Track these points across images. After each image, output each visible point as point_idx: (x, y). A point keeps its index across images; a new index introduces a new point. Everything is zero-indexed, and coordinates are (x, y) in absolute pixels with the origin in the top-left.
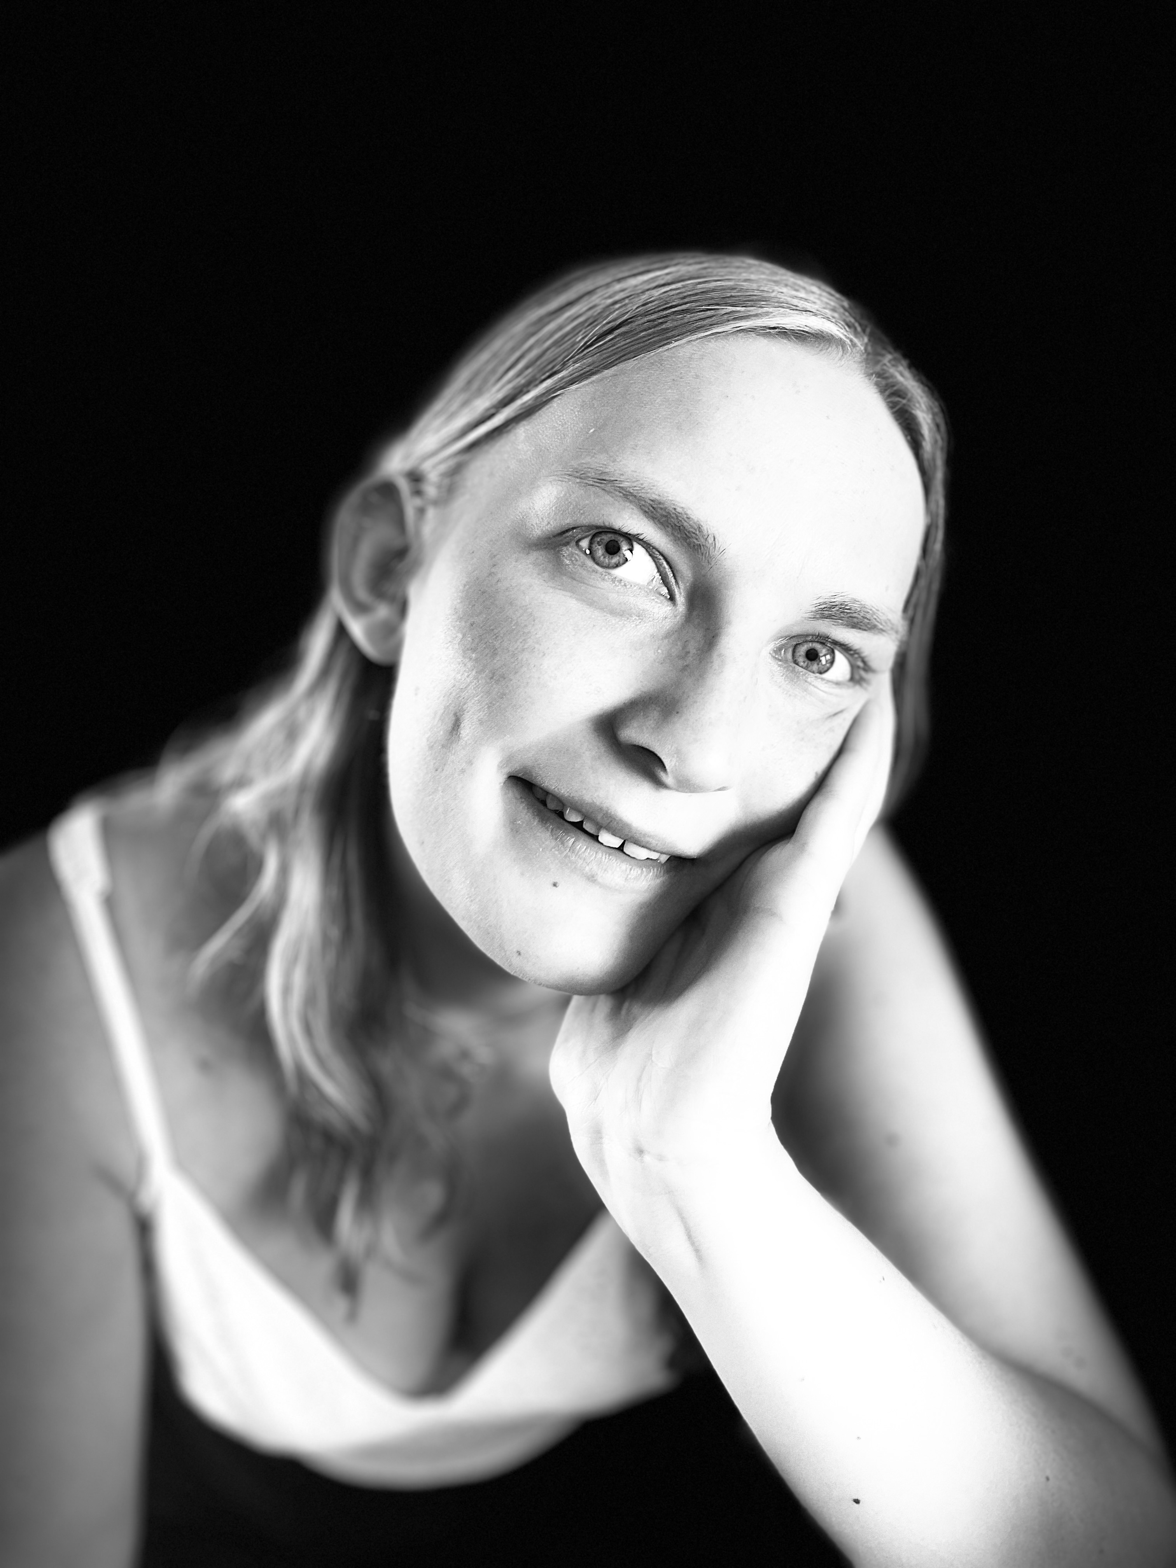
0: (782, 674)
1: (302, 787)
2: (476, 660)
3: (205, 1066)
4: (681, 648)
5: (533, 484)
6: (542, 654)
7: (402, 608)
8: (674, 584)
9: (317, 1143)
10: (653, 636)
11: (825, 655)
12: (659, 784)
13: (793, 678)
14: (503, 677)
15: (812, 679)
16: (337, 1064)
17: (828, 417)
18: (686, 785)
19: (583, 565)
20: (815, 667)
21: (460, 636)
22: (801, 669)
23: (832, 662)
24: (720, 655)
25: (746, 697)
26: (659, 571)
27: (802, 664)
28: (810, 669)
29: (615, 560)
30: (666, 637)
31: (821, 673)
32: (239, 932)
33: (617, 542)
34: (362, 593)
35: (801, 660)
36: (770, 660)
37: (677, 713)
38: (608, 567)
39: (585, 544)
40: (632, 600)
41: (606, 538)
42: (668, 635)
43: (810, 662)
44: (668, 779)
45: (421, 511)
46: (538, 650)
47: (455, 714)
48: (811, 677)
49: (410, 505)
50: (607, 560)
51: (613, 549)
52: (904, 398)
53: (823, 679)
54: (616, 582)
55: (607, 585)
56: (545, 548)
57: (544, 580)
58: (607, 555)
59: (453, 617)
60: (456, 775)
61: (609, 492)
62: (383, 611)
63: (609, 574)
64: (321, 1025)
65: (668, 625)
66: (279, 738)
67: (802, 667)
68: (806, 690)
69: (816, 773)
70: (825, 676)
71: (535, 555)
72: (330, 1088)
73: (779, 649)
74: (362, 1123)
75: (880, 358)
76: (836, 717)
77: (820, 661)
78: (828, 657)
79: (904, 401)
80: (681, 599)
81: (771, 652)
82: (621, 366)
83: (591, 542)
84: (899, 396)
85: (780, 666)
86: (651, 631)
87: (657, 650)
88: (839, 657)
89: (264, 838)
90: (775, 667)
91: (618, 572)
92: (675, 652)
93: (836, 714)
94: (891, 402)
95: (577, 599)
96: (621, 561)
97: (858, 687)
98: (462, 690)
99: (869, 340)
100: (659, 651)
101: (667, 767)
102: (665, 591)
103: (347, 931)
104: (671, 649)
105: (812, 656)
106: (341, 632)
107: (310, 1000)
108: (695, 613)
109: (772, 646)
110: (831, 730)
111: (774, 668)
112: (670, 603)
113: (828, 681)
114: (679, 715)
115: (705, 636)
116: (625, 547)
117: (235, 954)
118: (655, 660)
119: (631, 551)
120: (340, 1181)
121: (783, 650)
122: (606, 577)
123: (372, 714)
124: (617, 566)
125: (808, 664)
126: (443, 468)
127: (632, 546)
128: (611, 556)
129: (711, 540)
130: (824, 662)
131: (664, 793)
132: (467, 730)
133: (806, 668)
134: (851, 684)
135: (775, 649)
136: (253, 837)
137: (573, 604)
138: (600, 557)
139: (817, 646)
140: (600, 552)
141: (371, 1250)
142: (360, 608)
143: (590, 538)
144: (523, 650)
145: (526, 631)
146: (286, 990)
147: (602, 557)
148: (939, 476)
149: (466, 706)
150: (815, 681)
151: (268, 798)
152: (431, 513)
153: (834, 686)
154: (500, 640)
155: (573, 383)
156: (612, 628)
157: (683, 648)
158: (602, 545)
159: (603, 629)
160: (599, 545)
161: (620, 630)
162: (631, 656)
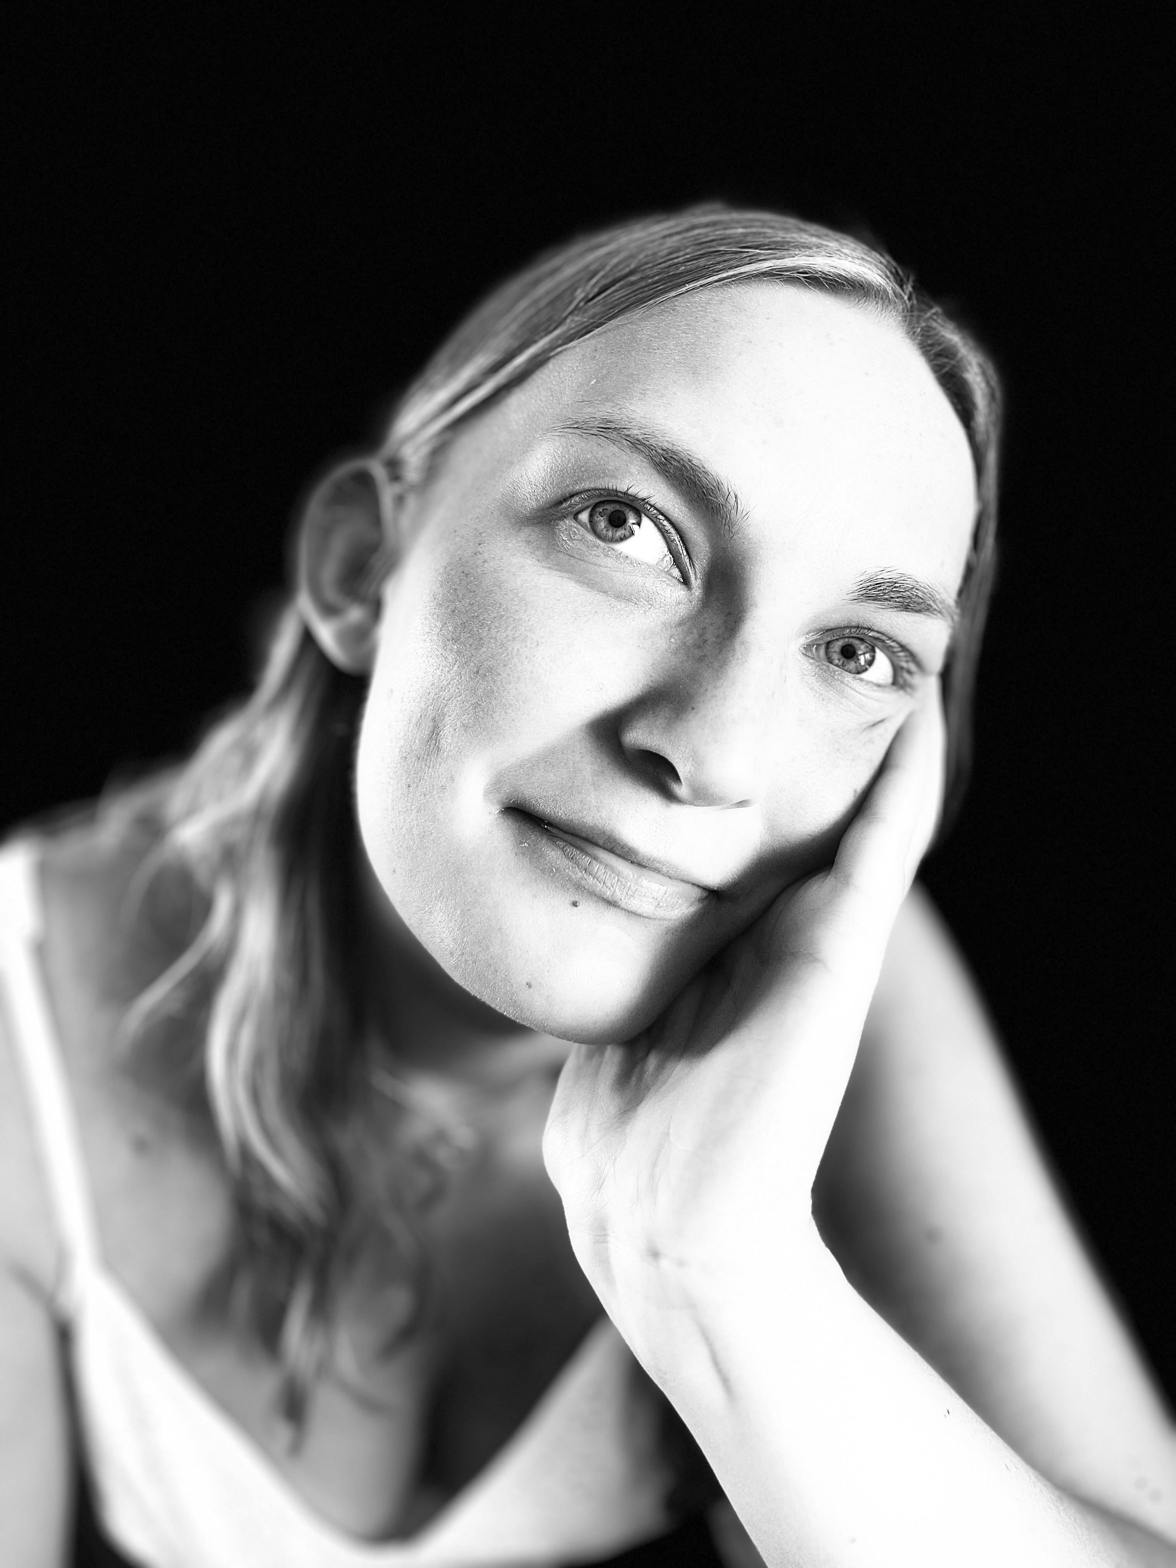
0: (814, 674)
1: (257, 813)
2: (459, 652)
3: (141, 1146)
4: (697, 636)
5: (526, 449)
6: (536, 644)
7: (376, 608)
8: (688, 564)
9: (263, 1236)
10: (664, 624)
11: (864, 654)
12: (669, 796)
13: (827, 680)
14: (490, 670)
15: (849, 679)
16: (290, 1142)
17: (867, 374)
18: (703, 797)
19: (583, 540)
20: (852, 665)
21: (439, 624)
22: (836, 668)
23: (870, 663)
24: (743, 643)
25: (774, 693)
26: (671, 551)
27: (837, 661)
28: (846, 668)
29: (620, 533)
30: (681, 625)
31: (859, 673)
32: (182, 983)
33: (623, 512)
34: (331, 594)
35: (836, 657)
36: (800, 657)
37: (693, 709)
38: (613, 540)
39: (584, 517)
40: (640, 580)
41: (610, 508)
42: (681, 623)
43: (845, 659)
44: (682, 790)
45: (400, 500)
46: (532, 639)
47: (434, 720)
48: (848, 678)
49: (387, 494)
50: (610, 534)
51: (617, 521)
52: (952, 359)
53: (861, 680)
54: (621, 559)
55: (609, 562)
56: (538, 523)
57: (539, 561)
58: (611, 529)
59: (432, 604)
60: (435, 792)
61: (614, 442)
62: (355, 614)
63: (613, 549)
64: (270, 1092)
65: (683, 611)
66: (235, 761)
67: (837, 665)
68: (841, 693)
69: (855, 791)
70: (864, 676)
71: (526, 532)
72: (279, 1171)
73: (808, 647)
74: (316, 1214)
75: (922, 314)
76: (874, 728)
77: (858, 660)
78: (868, 656)
79: (953, 362)
80: (696, 582)
81: (801, 649)
83: (591, 516)
84: (947, 357)
85: (811, 664)
86: (663, 618)
87: (670, 639)
88: (881, 657)
89: (215, 875)
90: (806, 665)
91: (621, 547)
92: (690, 641)
93: (874, 725)
94: (938, 365)
95: (577, 581)
96: (627, 534)
97: (901, 692)
98: (442, 689)
99: (913, 287)
100: (672, 640)
101: (680, 774)
102: (676, 572)
103: (304, 979)
104: (685, 638)
105: (849, 653)
106: (308, 639)
107: (258, 1061)
108: (713, 599)
109: (803, 641)
110: (871, 741)
111: (804, 667)
112: (683, 587)
113: (868, 682)
114: (695, 711)
115: (726, 622)
116: (631, 520)
117: (175, 1006)
118: (666, 651)
119: (639, 524)
120: (291, 1284)
121: (815, 646)
122: (610, 553)
123: (340, 729)
124: (622, 539)
125: (843, 663)
126: (425, 450)
127: (641, 520)
128: (615, 530)
129: (732, 500)
130: (862, 662)
131: (675, 808)
132: (448, 737)
133: (842, 666)
134: (894, 688)
135: (805, 646)
136: (202, 875)
137: (570, 587)
138: (603, 530)
139: (856, 642)
140: (602, 524)
141: (324, 1368)
142: (329, 610)
143: (589, 510)
144: (514, 639)
145: (517, 617)
146: (232, 1051)
147: (605, 530)
149: (446, 709)
150: (852, 682)
151: (221, 828)
152: (412, 503)
153: (875, 688)
154: (487, 628)
155: (572, 340)
156: (617, 615)
157: (701, 636)
158: (605, 517)
159: (607, 615)
160: (602, 517)
161: (627, 617)
162: (639, 646)
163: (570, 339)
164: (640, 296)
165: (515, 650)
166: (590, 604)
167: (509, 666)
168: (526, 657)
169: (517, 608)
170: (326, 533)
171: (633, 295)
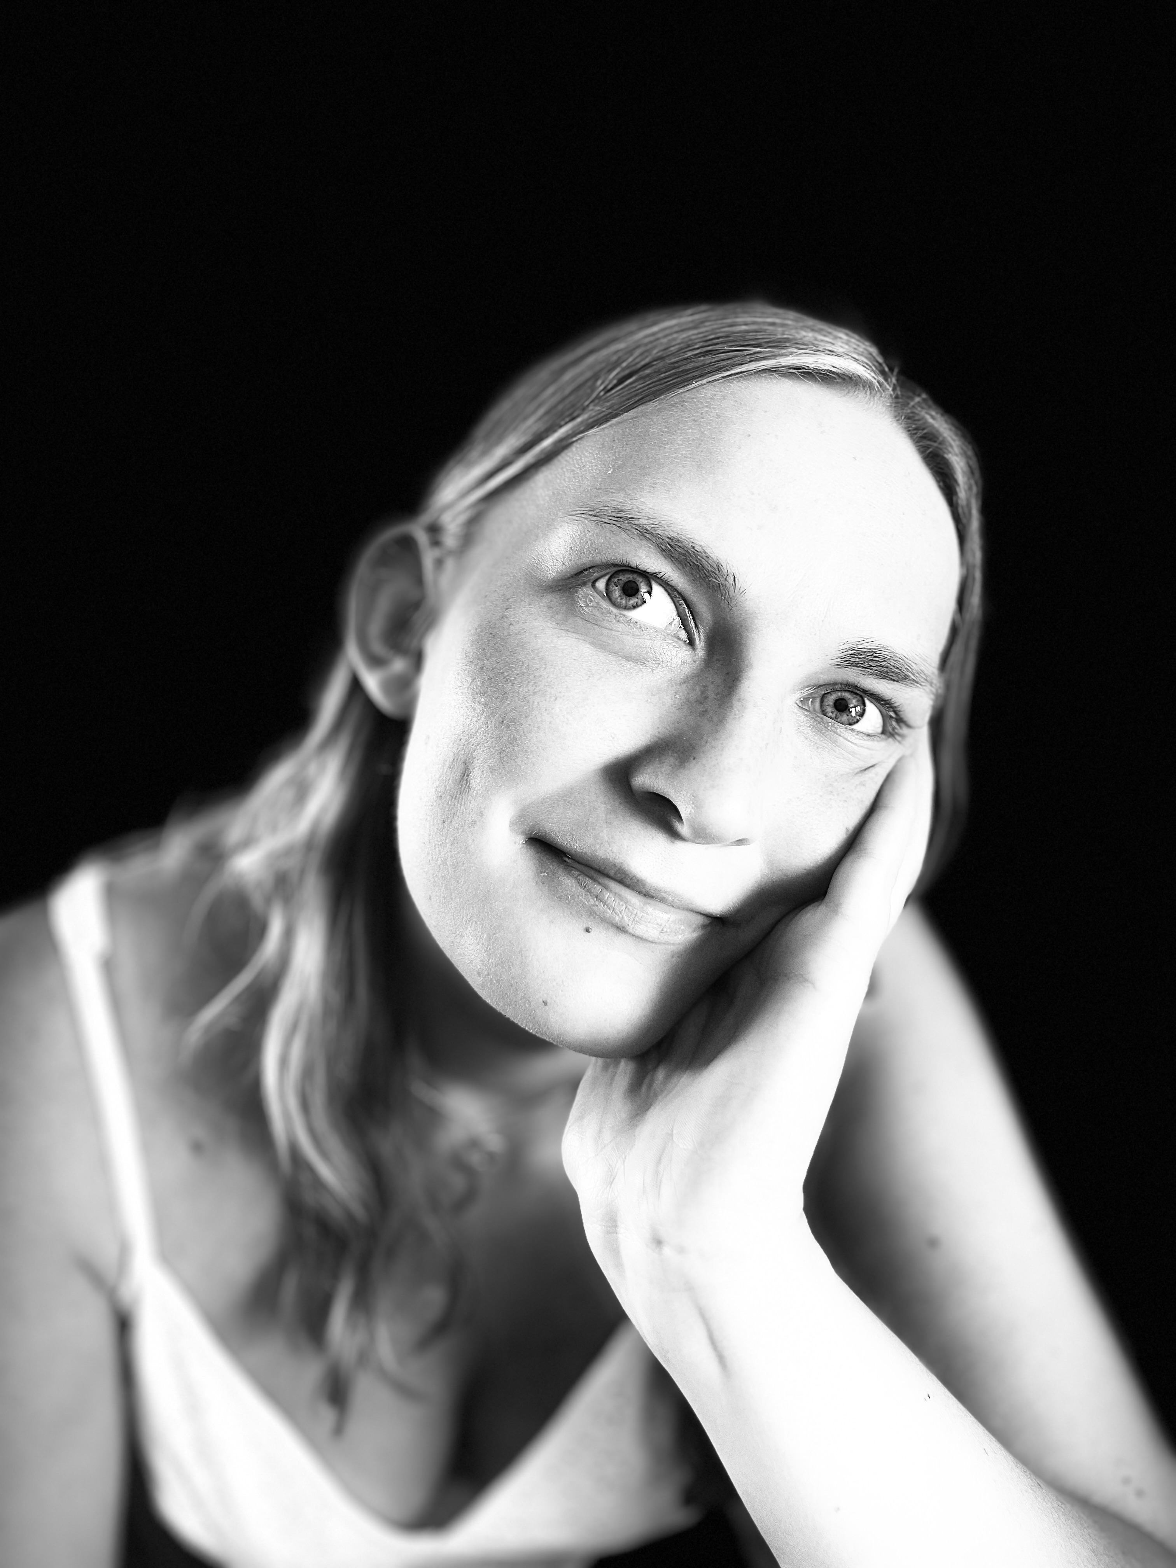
0: (809, 725)
1: (309, 844)
2: (486, 705)
4: (700, 693)
5: (548, 525)
6: (554, 698)
7: (418, 660)
8: (694, 627)
9: (310, 1232)
10: (670, 680)
11: (855, 707)
12: (674, 835)
13: (820, 730)
14: (513, 721)
15: (842, 730)
16: (334, 1143)
17: (855, 459)
18: (702, 836)
19: (598, 607)
20: (845, 718)
21: (469, 679)
22: (830, 720)
23: (862, 715)
24: (739, 700)
25: (767, 744)
26: (679, 615)
27: (831, 714)
28: (839, 720)
29: (633, 601)
30: (685, 682)
31: (850, 724)
32: (237, 999)
33: (636, 583)
34: (378, 647)
35: (829, 710)
36: (796, 710)
37: (694, 759)
38: (627, 608)
39: (601, 585)
40: (648, 643)
41: (624, 578)
42: (685, 681)
43: (838, 714)
44: (683, 829)
45: (439, 563)
46: (551, 693)
47: (465, 763)
48: (841, 729)
49: (428, 557)
50: (624, 602)
51: (630, 590)
52: (935, 442)
53: (852, 730)
54: (631, 624)
55: (621, 627)
56: (560, 590)
57: (558, 624)
58: (624, 597)
59: (464, 661)
60: (466, 827)
61: (624, 530)
62: (399, 665)
63: (624, 616)
64: (319, 1099)
65: (687, 670)
66: (289, 795)
67: (830, 718)
68: (834, 742)
69: (847, 829)
70: (854, 727)
71: (548, 598)
72: (325, 1171)
73: (804, 700)
74: (359, 1211)
75: (909, 401)
76: (866, 772)
77: (850, 712)
78: (858, 709)
79: (935, 444)
80: (700, 643)
81: (797, 702)
82: (640, 408)
83: (607, 585)
84: (930, 440)
85: (806, 716)
86: (669, 676)
87: (675, 696)
88: (871, 708)
89: (268, 901)
90: (802, 717)
91: (633, 614)
92: (693, 697)
93: (866, 769)
94: (923, 447)
95: (591, 643)
96: (640, 603)
97: (890, 740)
98: (471, 736)
99: (897, 380)
100: (677, 696)
101: (682, 815)
102: (683, 635)
103: (350, 996)
104: (689, 694)
105: (841, 706)
106: (356, 686)
107: (307, 1073)
108: (714, 659)
109: (798, 695)
110: (863, 784)
111: (800, 719)
112: (689, 647)
113: (859, 732)
114: (696, 760)
115: (725, 680)
116: (643, 589)
117: (232, 1021)
118: (672, 706)
119: (650, 593)
120: (335, 1276)
121: (811, 700)
122: (621, 619)
124: (635, 607)
125: (836, 715)
126: (463, 518)
127: (651, 587)
128: (628, 598)
129: (731, 580)
130: (854, 714)
131: (679, 844)
132: (477, 778)
133: (835, 719)
134: (883, 736)
135: (802, 699)
136: (257, 900)
137: (586, 649)
138: (617, 598)
139: (847, 695)
140: (617, 593)
141: (364, 1357)
142: (375, 662)
143: (607, 577)
144: (535, 693)
145: (537, 674)
146: (283, 1062)
147: (619, 598)
148: (975, 524)
149: (475, 753)
150: (844, 732)
151: (275, 857)
152: (450, 564)
153: (866, 738)
154: (510, 684)
155: (592, 427)
156: (627, 673)
157: (702, 693)
158: (619, 587)
159: (618, 673)
160: (617, 586)
161: (636, 675)
162: (647, 701)
163: (591, 426)
164: (653, 389)
165: (536, 703)
166: (603, 663)
167: (530, 717)
168: (546, 710)
169: (538, 666)
170: (374, 589)
171: (646, 388)
